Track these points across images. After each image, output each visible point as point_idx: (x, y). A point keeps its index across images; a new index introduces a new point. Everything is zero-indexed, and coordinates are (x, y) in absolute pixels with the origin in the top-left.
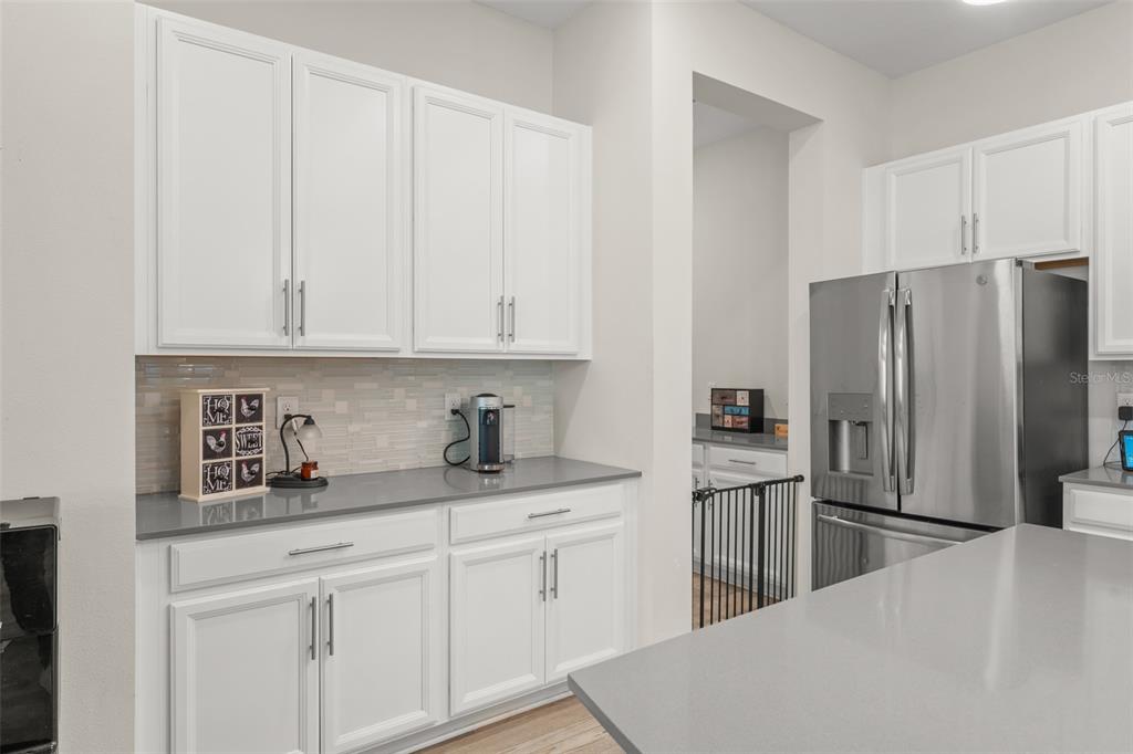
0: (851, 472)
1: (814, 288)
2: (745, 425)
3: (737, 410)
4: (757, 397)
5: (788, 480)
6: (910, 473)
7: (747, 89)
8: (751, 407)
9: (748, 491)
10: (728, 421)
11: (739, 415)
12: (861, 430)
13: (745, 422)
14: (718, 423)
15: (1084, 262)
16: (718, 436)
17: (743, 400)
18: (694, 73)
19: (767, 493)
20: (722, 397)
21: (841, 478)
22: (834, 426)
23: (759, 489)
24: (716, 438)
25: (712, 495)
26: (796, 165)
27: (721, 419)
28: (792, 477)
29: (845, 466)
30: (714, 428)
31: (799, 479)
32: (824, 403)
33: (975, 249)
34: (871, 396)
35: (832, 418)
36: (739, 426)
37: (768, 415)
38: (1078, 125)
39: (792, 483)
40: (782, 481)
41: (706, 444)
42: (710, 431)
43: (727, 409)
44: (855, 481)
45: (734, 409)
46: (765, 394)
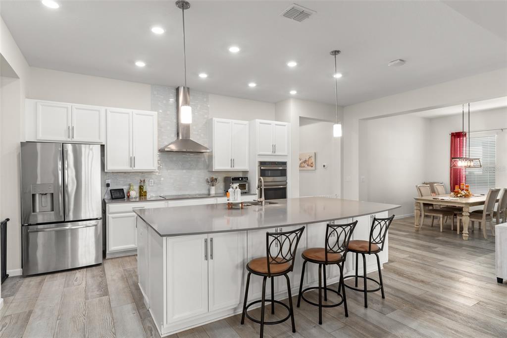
1: (23, 144)
15: (104, 145)
31: (8, 220)
32: (30, 188)
33: (73, 137)
34: (52, 185)
35: (34, 193)
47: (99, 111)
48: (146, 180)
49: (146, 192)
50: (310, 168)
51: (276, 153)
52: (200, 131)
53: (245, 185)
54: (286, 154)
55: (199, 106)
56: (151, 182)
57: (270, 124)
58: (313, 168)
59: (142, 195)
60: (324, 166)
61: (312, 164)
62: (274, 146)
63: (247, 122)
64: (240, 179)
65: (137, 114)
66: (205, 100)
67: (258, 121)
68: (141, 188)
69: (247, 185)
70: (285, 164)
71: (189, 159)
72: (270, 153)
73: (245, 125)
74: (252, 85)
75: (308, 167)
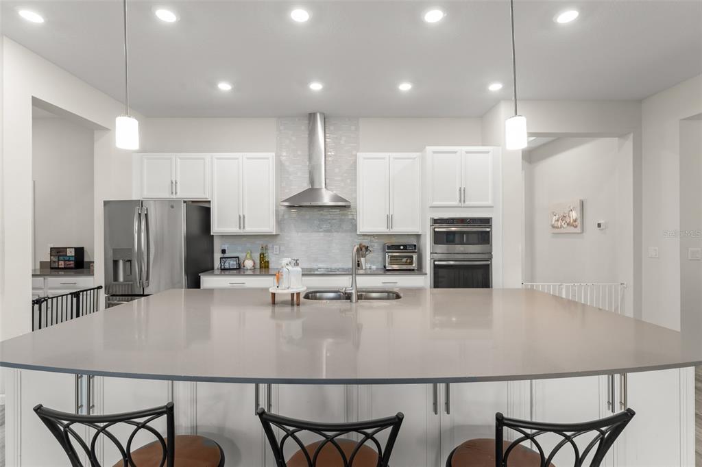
0: (124, 281)
1: (106, 203)
2: (72, 266)
3: (67, 258)
4: (80, 251)
5: (94, 289)
6: (147, 278)
7: (68, 110)
8: (76, 256)
9: (69, 297)
10: (62, 264)
11: (69, 261)
12: (128, 264)
13: (72, 264)
14: (56, 265)
15: (210, 202)
16: (54, 272)
17: (71, 253)
18: (33, 97)
19: (81, 297)
20: (57, 252)
21: (119, 285)
22: (116, 263)
23: (76, 295)
24: (54, 273)
25: (47, 300)
26: (97, 146)
27: (57, 264)
28: (96, 287)
29: (121, 279)
30: (52, 268)
31: (101, 287)
32: (111, 253)
33: (176, 193)
34: (131, 250)
35: (115, 259)
36: (69, 266)
37: (86, 259)
38: (207, 156)
39: (96, 290)
40: (90, 290)
41: (46, 277)
42: (49, 270)
43: (61, 258)
44: (125, 285)
45: (65, 257)
46: (85, 250)
47: (204, 159)
48: (270, 246)
49: (268, 262)
50: (572, 229)
51: (467, 203)
52: (345, 175)
53: (412, 257)
54: (489, 203)
55: (344, 138)
56: (276, 249)
57: (455, 152)
58: (578, 230)
59: (264, 267)
60: (599, 225)
61: (575, 221)
62: (462, 192)
63: (418, 154)
64: (402, 247)
65: (248, 158)
66: (353, 128)
67: (430, 149)
68: (262, 257)
69: (415, 257)
70: (487, 221)
71: (329, 217)
72: (456, 203)
73: (415, 158)
74: (405, 87)
75: (568, 227)
